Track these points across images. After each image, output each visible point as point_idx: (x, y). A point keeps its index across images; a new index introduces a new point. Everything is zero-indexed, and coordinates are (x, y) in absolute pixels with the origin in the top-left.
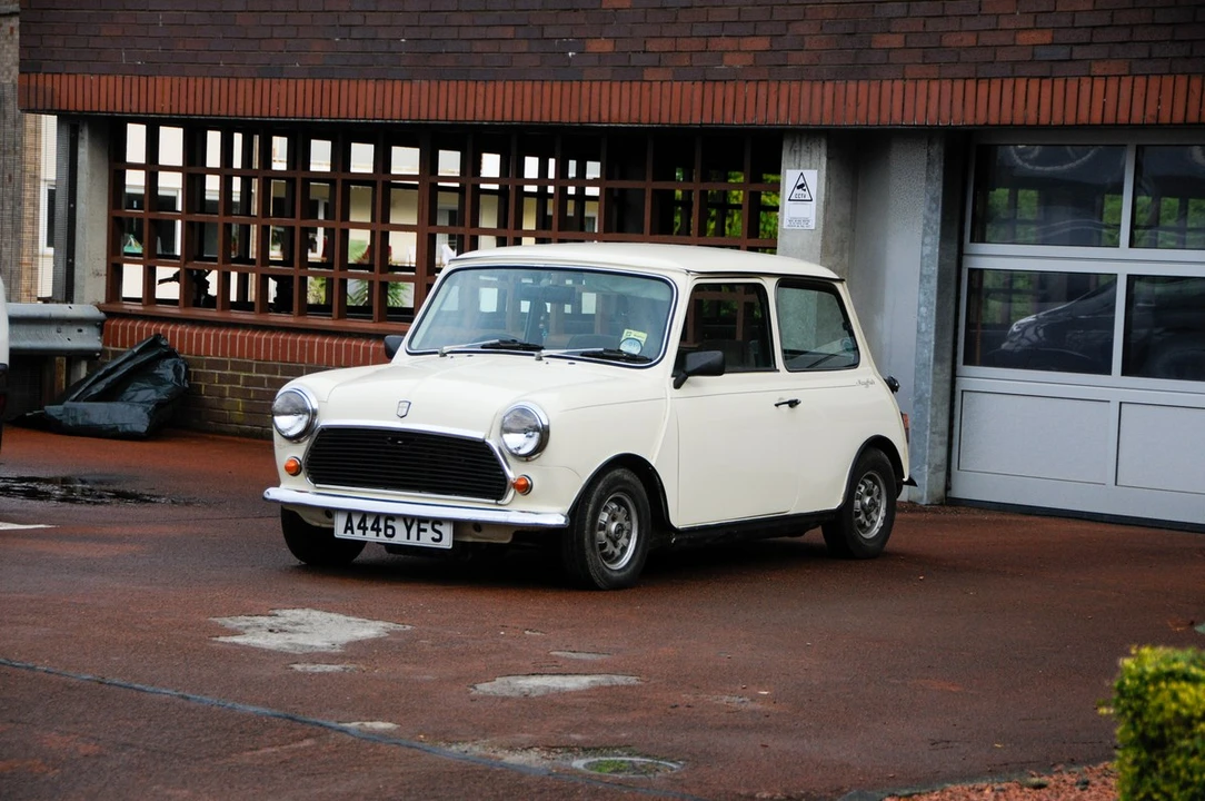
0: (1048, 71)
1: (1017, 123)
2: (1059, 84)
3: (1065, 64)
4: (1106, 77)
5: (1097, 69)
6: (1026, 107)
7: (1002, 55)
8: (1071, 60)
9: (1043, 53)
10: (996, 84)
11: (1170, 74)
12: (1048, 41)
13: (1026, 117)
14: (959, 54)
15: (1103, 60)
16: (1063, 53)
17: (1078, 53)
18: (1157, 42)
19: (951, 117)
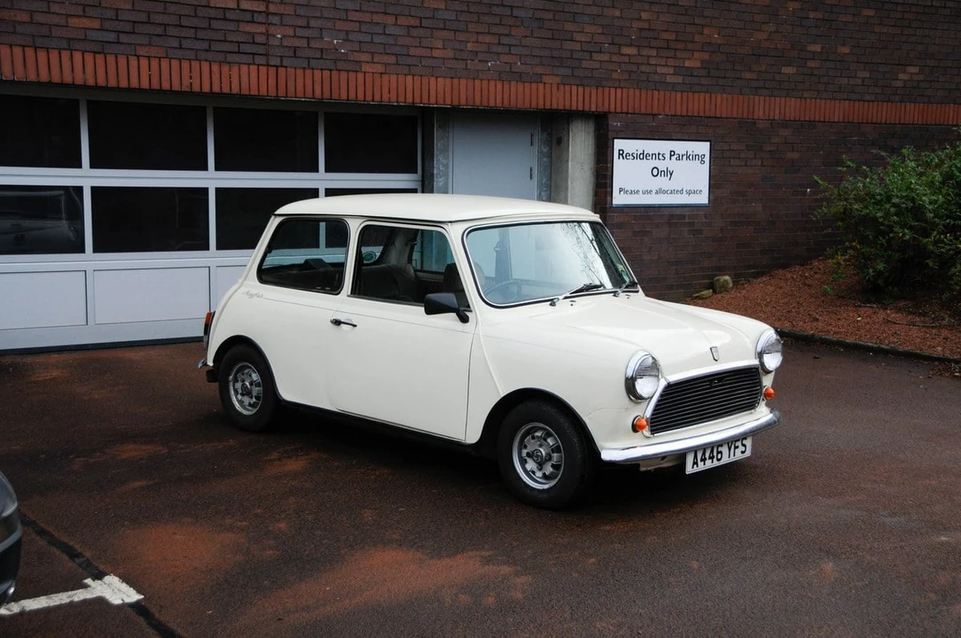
0: (101, 49)
1: (79, 83)
2: (111, 59)
3: (113, 45)
4: (149, 57)
5: (141, 51)
6: (84, 72)
7: (56, 32)
8: (118, 43)
9: (93, 35)
10: (54, 55)
11: (197, 59)
12: (98, 26)
13: (85, 80)
14: (14, 26)
15: (146, 45)
16: (112, 37)
17: (123, 38)
18: (185, 38)
19: (14, 74)
